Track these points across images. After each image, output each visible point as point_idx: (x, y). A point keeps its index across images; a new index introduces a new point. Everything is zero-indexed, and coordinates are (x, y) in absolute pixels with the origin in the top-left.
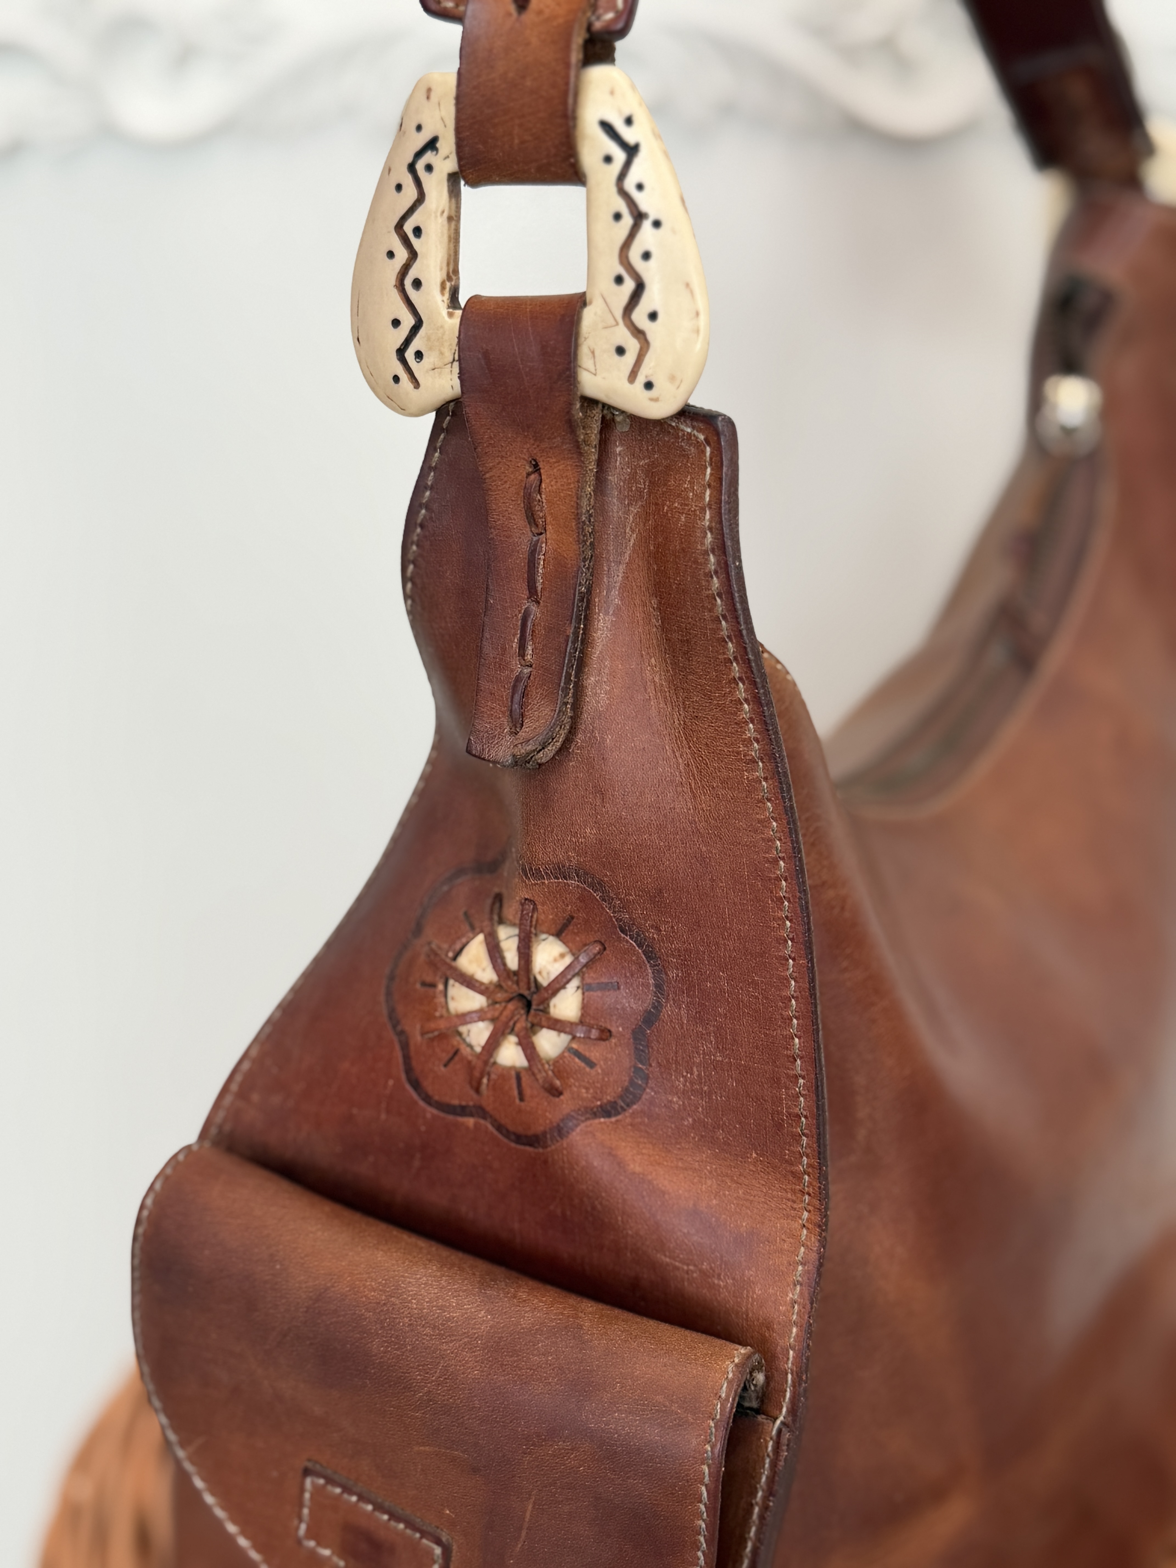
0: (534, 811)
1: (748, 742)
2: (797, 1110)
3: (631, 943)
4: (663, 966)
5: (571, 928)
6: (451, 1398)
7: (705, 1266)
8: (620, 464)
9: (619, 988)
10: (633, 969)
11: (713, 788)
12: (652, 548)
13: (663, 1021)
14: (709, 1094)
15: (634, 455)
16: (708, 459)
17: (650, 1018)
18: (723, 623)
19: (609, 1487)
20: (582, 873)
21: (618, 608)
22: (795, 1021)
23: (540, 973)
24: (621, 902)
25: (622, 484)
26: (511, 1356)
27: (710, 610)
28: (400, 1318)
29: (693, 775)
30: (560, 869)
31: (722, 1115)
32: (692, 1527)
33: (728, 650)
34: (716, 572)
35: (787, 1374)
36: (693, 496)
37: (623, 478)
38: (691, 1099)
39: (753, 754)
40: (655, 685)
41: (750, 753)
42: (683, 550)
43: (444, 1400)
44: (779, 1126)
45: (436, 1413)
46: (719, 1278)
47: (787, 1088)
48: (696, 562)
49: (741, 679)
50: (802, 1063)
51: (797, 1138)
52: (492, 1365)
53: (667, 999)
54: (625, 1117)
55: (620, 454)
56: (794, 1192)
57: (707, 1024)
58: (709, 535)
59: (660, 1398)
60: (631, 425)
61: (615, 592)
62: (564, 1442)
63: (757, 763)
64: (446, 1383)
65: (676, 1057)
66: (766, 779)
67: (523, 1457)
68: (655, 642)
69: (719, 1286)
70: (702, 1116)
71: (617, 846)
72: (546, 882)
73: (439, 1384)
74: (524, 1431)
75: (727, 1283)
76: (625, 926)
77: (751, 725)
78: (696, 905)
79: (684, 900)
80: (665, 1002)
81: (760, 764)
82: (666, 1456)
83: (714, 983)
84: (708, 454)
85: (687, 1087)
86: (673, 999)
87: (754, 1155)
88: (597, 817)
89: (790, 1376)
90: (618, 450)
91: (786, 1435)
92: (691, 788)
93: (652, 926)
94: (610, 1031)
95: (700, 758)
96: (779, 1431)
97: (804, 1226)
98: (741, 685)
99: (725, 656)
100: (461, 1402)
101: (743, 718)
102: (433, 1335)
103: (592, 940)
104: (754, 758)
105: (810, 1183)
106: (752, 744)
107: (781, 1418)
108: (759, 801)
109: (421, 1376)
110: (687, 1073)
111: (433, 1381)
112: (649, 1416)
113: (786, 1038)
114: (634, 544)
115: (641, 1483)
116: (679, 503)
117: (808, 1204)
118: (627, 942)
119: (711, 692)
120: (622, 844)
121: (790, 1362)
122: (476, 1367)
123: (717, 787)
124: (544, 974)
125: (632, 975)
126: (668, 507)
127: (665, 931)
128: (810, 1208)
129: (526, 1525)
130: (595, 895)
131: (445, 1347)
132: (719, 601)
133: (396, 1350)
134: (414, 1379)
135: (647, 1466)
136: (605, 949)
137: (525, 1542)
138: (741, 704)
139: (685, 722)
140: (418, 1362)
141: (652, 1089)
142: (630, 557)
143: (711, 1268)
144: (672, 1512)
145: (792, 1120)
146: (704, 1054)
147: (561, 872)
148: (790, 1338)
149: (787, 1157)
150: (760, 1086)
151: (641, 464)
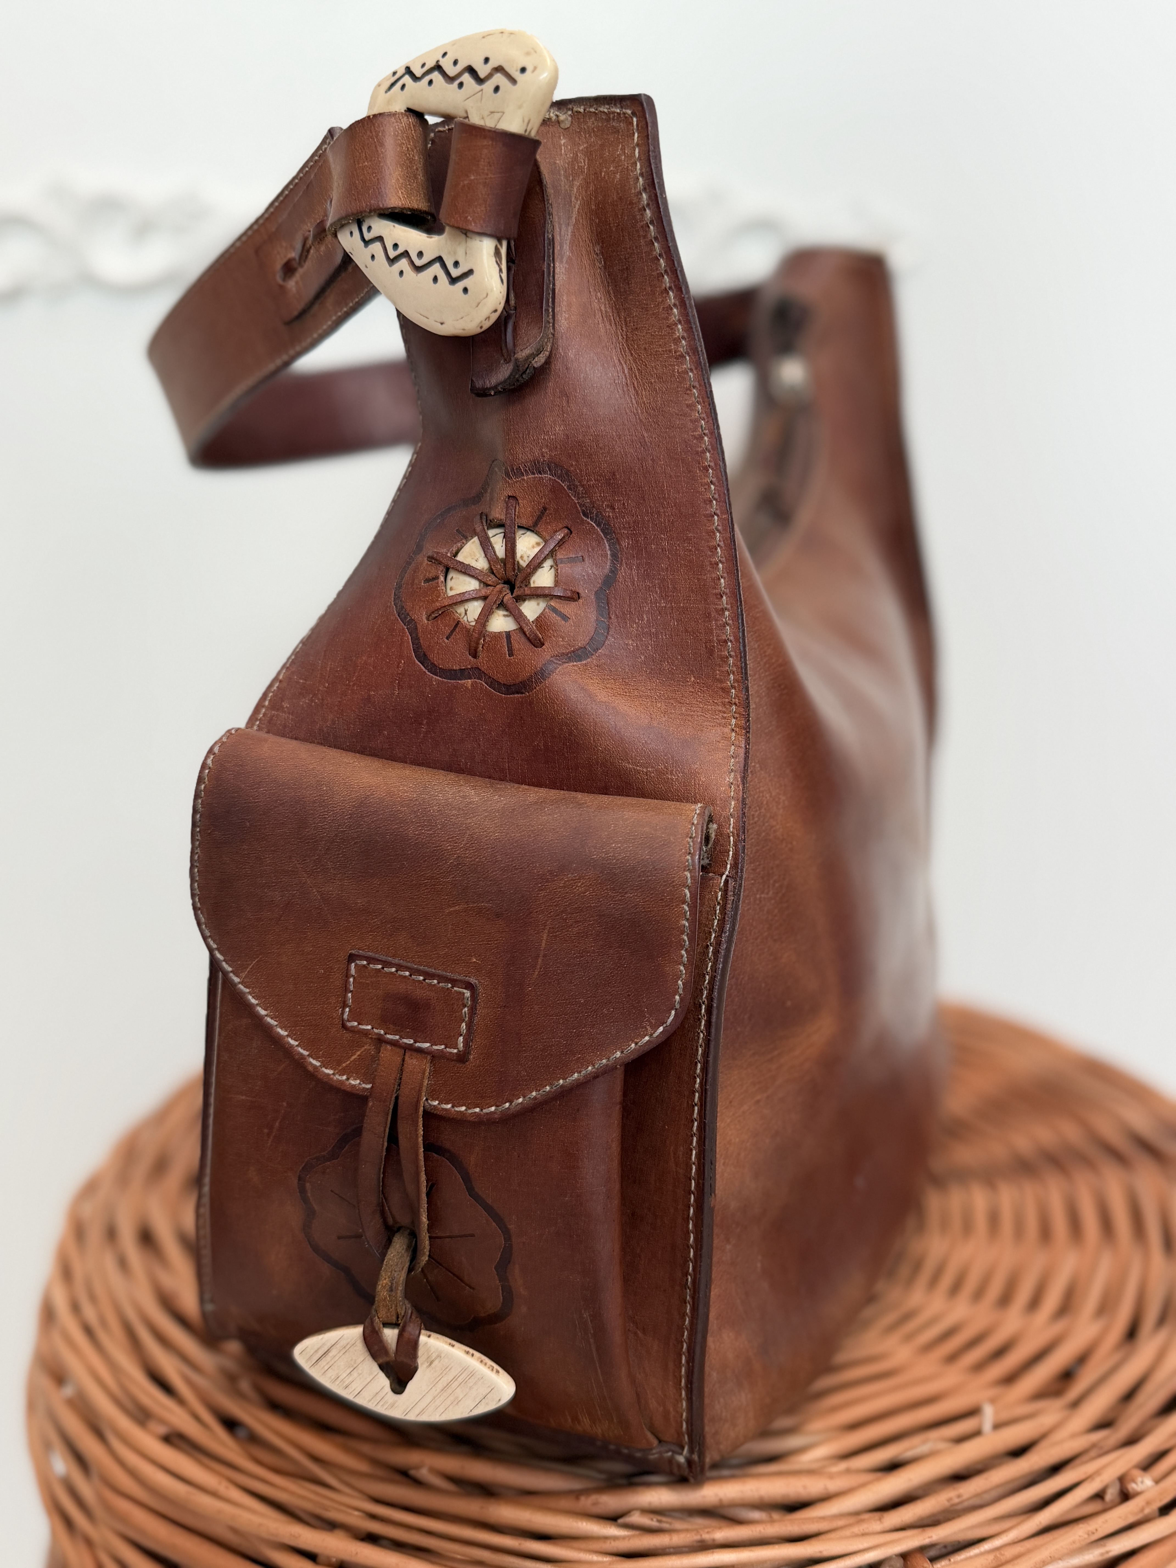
0: (513, 422)
1: (677, 341)
2: (724, 637)
3: (592, 524)
4: (617, 539)
5: (544, 519)
6: (477, 858)
7: (661, 767)
8: (565, 151)
9: (583, 560)
10: (594, 545)
11: (652, 383)
12: (593, 207)
13: (619, 581)
14: (656, 635)
15: (575, 144)
16: (635, 127)
17: (609, 581)
18: (656, 244)
19: (610, 905)
20: (554, 466)
21: (569, 258)
22: (720, 565)
23: (522, 557)
24: (584, 488)
25: (567, 165)
26: (524, 820)
27: (645, 237)
28: (431, 807)
29: (636, 376)
30: (535, 465)
31: (667, 650)
32: (678, 927)
33: (660, 266)
34: (648, 205)
35: (729, 837)
36: (625, 158)
37: (567, 161)
38: (642, 640)
39: (682, 350)
40: (601, 312)
41: (679, 349)
42: (620, 198)
43: (471, 861)
44: (711, 652)
45: (464, 875)
46: (672, 774)
47: (716, 620)
48: (631, 203)
49: (670, 288)
50: (726, 598)
51: (724, 659)
52: (509, 827)
53: (621, 564)
54: (592, 661)
55: (564, 145)
56: (724, 705)
57: (653, 578)
58: (641, 179)
59: (647, 829)
60: (572, 122)
61: (566, 247)
62: (572, 873)
63: (685, 357)
64: (473, 847)
65: (630, 609)
66: (691, 370)
67: (538, 894)
68: (599, 280)
69: (672, 779)
70: (652, 653)
71: (580, 437)
72: (525, 478)
73: (466, 849)
74: (539, 872)
75: (678, 776)
76: (587, 510)
77: (679, 326)
78: (641, 483)
79: (632, 479)
80: (620, 567)
81: (688, 358)
82: (656, 870)
83: (657, 544)
84: (635, 123)
85: (640, 631)
86: (626, 563)
87: (693, 679)
88: (564, 416)
89: (732, 838)
90: (562, 142)
91: (731, 884)
92: (634, 387)
93: (608, 506)
94: (578, 593)
95: (641, 362)
96: (726, 882)
97: (733, 730)
98: (671, 293)
99: (658, 272)
100: (486, 859)
101: (673, 321)
102: (459, 815)
103: (561, 526)
104: (682, 353)
105: (736, 695)
106: (681, 342)
107: (727, 873)
108: (687, 389)
109: (450, 845)
110: (639, 620)
111: (462, 848)
112: (640, 842)
113: (714, 580)
114: (579, 209)
115: (636, 896)
116: (614, 167)
117: (735, 712)
118: (589, 523)
119: (647, 305)
120: (584, 436)
121: (732, 826)
122: (496, 830)
123: (655, 382)
124: (525, 558)
125: (593, 550)
126: (605, 172)
127: (618, 509)
128: (736, 715)
129: (542, 954)
130: (563, 485)
131: (469, 821)
132: (651, 227)
133: (428, 831)
134: (445, 850)
135: (641, 881)
136: (571, 533)
137: (541, 969)
138: (671, 309)
139: (627, 335)
140: (448, 835)
141: (612, 636)
142: (576, 220)
143: (665, 767)
144: (662, 916)
145: (721, 645)
146: (651, 602)
147: (537, 467)
148: (730, 809)
149: (718, 677)
150: (695, 622)
151: (581, 149)
